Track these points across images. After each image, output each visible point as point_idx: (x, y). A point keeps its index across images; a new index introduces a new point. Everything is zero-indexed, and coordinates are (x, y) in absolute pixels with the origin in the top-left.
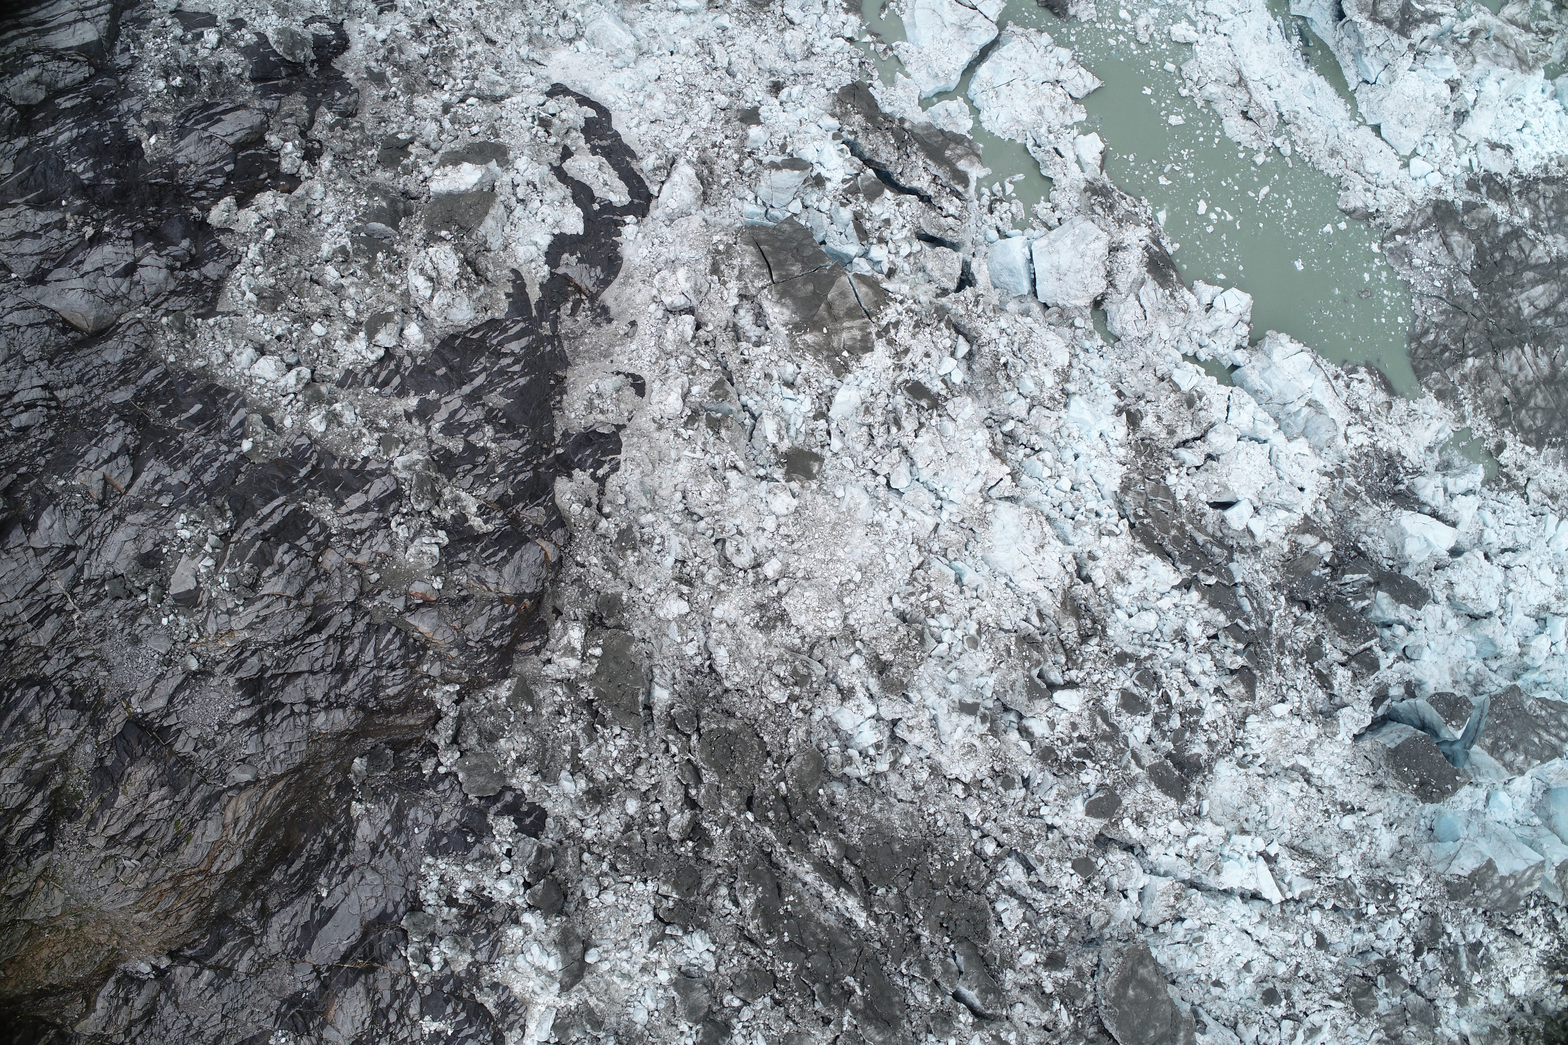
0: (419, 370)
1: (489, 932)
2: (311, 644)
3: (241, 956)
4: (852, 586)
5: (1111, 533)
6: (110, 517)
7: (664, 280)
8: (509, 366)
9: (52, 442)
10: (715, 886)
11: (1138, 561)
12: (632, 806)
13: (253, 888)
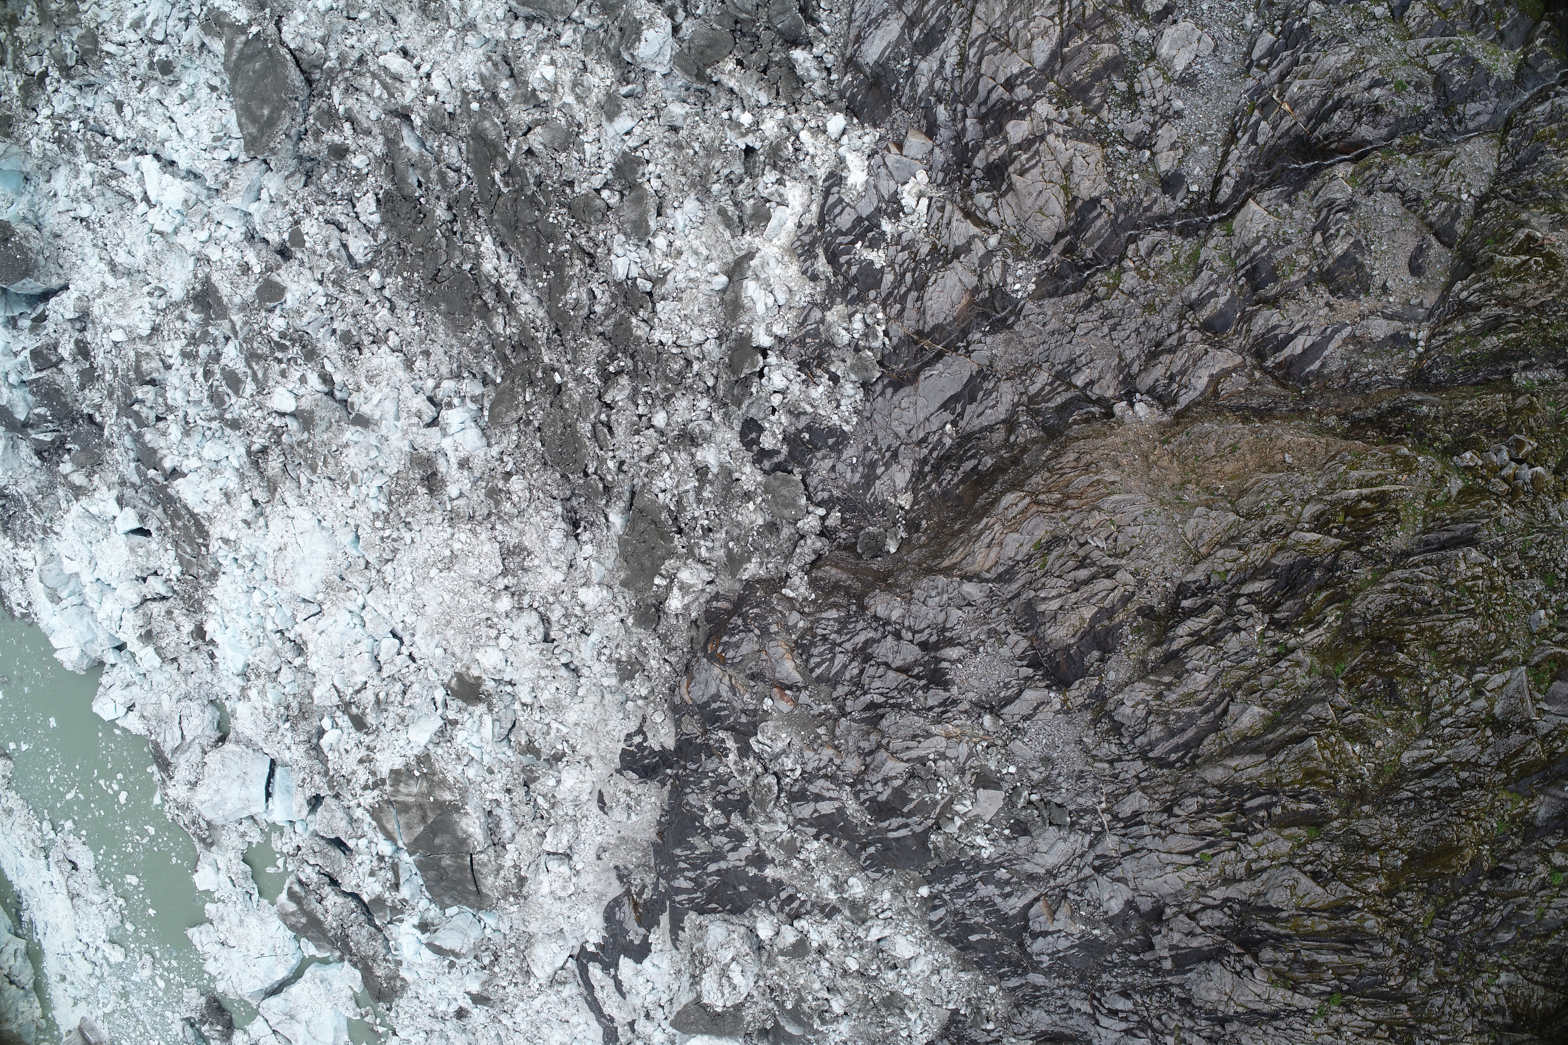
0: (766, 897)
1: (805, 337)
2: (882, 694)
3: (1042, 389)
4: (440, 565)
5: (226, 541)
6: (1059, 880)
7: (564, 888)
8: (688, 870)
9: (1105, 969)
10: (607, 316)
11: (209, 509)
12: (660, 419)
13: (1015, 457)
